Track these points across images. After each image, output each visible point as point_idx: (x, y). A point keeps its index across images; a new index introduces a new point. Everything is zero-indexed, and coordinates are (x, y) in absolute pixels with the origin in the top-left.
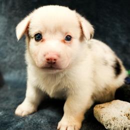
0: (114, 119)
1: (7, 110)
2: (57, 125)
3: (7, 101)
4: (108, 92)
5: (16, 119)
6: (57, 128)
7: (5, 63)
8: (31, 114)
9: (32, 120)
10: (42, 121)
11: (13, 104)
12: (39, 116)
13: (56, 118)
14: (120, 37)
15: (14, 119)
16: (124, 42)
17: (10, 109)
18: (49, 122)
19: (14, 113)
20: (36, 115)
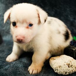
0: (60, 67)
1: (2, 58)
2: (28, 68)
3: (3, 53)
4: (60, 50)
5: (6, 64)
6: (27, 70)
7: (3, 30)
8: (15, 61)
9: (14, 64)
10: (20, 65)
11: (6, 54)
12: (19, 62)
13: (28, 64)
14: (69, 17)
15: (5, 64)
16: (72, 19)
17: (4, 58)
18: (24, 66)
19: (5, 60)
20: (17, 62)
